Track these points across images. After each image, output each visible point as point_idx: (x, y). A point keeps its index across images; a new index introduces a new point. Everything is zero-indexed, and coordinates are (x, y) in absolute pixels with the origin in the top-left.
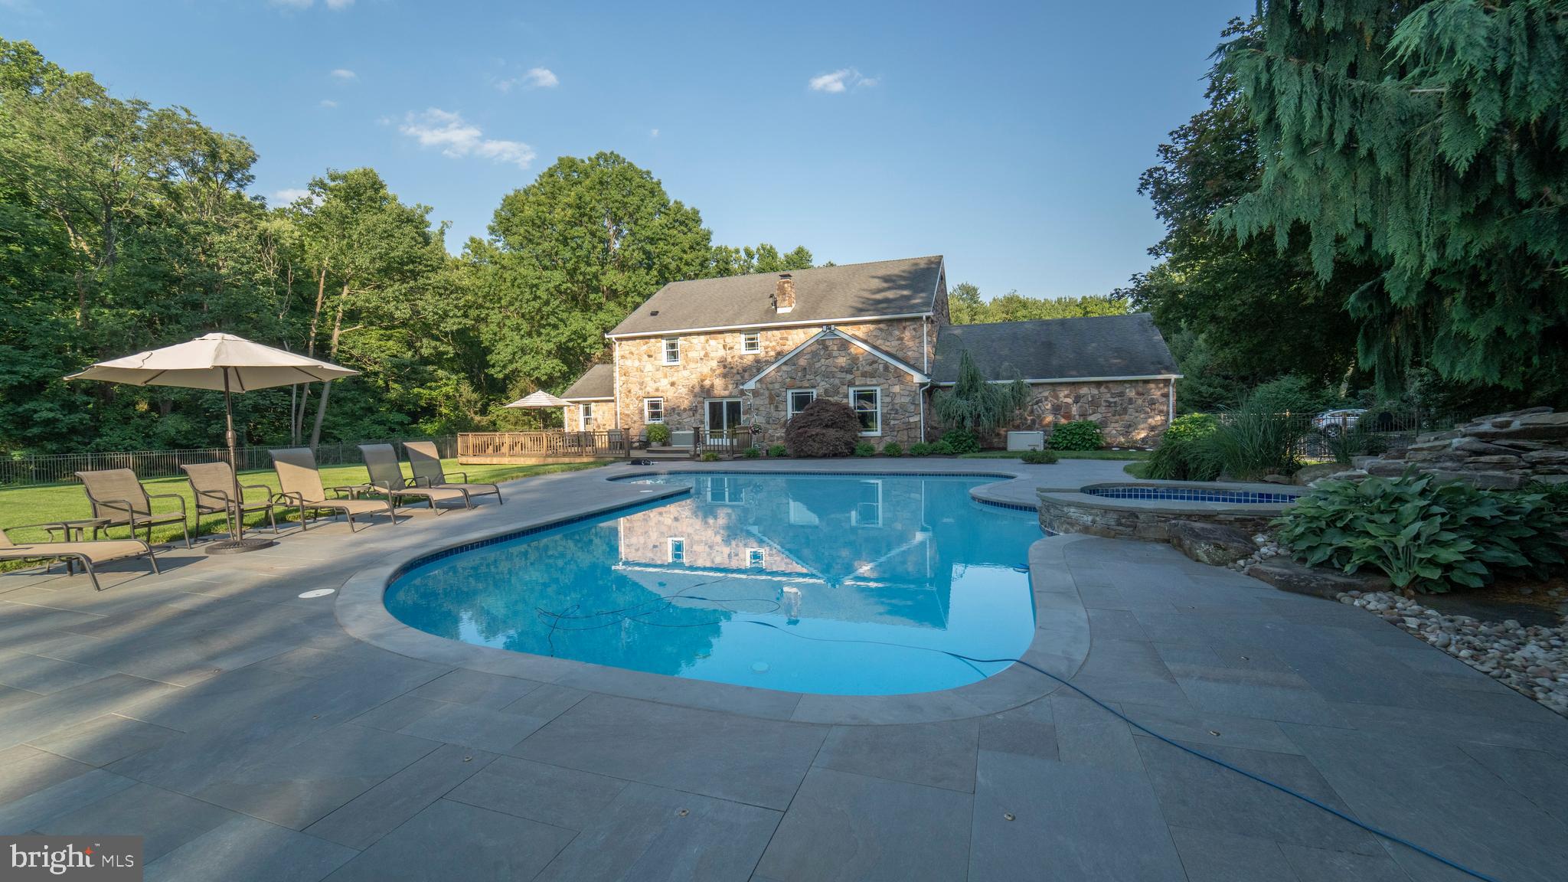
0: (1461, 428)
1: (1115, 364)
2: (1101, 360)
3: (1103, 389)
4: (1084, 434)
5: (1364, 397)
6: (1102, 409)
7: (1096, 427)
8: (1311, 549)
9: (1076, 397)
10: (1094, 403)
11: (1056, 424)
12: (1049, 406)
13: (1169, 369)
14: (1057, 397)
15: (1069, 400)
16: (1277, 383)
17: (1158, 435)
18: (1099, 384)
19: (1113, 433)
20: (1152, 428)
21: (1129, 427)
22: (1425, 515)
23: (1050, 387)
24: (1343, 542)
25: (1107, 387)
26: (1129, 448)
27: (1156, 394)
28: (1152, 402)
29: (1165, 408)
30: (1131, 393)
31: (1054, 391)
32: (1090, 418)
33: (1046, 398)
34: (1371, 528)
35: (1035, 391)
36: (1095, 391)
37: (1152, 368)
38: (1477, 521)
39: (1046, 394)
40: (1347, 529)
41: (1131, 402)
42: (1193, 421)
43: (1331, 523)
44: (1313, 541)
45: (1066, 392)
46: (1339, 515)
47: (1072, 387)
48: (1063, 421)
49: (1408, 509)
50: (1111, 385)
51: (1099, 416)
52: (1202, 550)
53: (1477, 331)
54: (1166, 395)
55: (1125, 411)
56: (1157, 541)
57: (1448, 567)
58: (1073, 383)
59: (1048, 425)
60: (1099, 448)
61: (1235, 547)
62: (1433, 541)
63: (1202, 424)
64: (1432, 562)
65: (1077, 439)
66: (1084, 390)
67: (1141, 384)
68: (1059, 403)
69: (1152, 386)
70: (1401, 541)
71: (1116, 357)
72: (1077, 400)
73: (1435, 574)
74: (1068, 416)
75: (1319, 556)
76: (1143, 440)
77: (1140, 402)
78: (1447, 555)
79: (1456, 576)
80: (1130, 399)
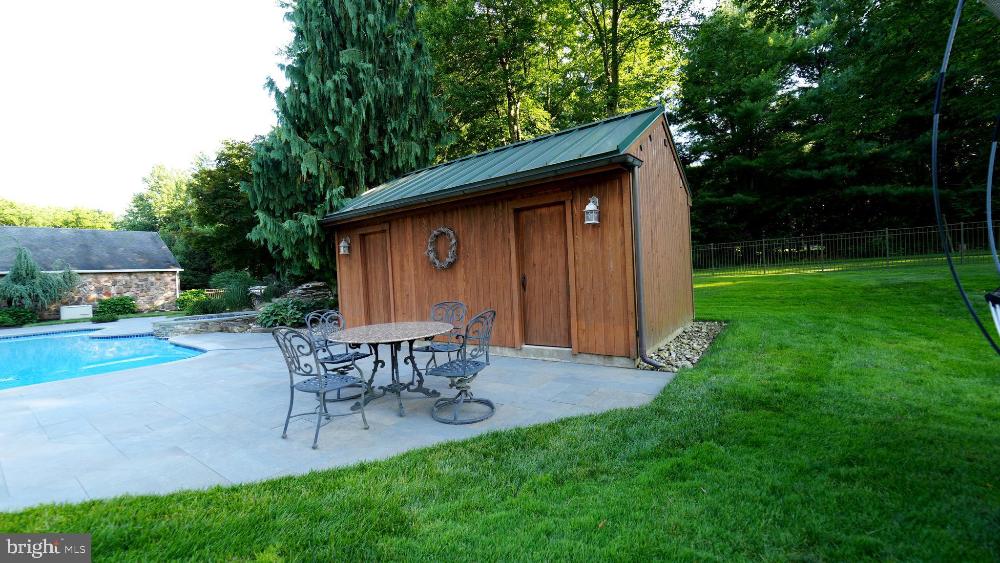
0: (299, 287)
1: (139, 262)
2: (129, 259)
3: (133, 277)
4: (124, 304)
5: (266, 280)
6: (133, 289)
7: (131, 300)
8: (267, 322)
9: (114, 282)
10: (127, 286)
11: (99, 300)
12: (93, 288)
13: (175, 266)
14: (99, 282)
15: (109, 284)
16: (223, 273)
17: (171, 303)
18: (130, 274)
19: (142, 303)
20: (167, 299)
21: (151, 300)
22: (293, 308)
23: (93, 276)
24: (274, 318)
25: (136, 276)
26: (154, 311)
27: (168, 278)
28: (166, 284)
29: (174, 287)
30: (152, 278)
31: (96, 278)
32: (125, 295)
33: (90, 283)
34: (282, 313)
35: (81, 278)
36: (127, 278)
37: (164, 264)
38: (303, 308)
39: (90, 280)
40: (275, 315)
41: (152, 284)
42: (192, 293)
43: (272, 314)
44: (267, 320)
45: (106, 279)
46: (273, 311)
47: (110, 276)
48: (105, 298)
49: (289, 307)
50: (138, 274)
51: (132, 293)
52: (236, 329)
53: (299, 265)
54: (174, 280)
55: (149, 289)
56: (216, 331)
57: (298, 319)
58: (111, 273)
59: (93, 300)
60: (134, 312)
61: (245, 327)
62: (295, 314)
63: (197, 295)
64: (295, 319)
65: (119, 308)
66: (120, 277)
67: (158, 274)
68: (101, 286)
69: (165, 275)
70: (288, 315)
71: (140, 258)
72: (114, 284)
73: (296, 321)
74: (108, 293)
75: (269, 324)
76: (163, 305)
77: (158, 283)
78: (298, 316)
79: (300, 321)
80: (152, 283)
